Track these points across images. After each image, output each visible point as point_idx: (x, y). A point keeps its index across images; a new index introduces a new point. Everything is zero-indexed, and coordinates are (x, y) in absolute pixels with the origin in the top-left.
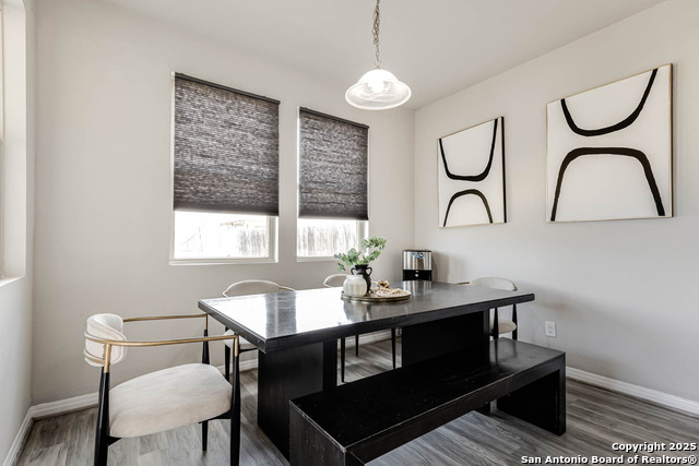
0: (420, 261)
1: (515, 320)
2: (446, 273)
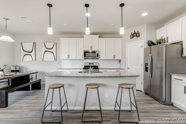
0: (16, 68)
1: (36, 77)
2: (23, 70)
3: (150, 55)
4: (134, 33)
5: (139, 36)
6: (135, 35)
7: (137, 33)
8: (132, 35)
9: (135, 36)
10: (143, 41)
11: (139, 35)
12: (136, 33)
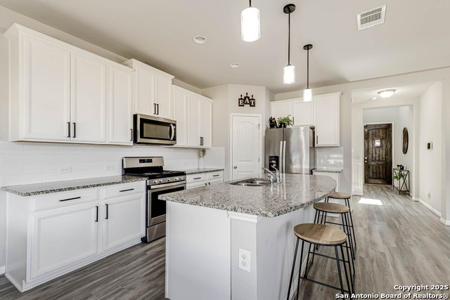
3: (281, 142)
4: (245, 98)
5: (254, 106)
6: (247, 101)
7: (251, 98)
8: (241, 99)
9: (247, 103)
10: (261, 116)
11: (254, 103)
12: (249, 98)
